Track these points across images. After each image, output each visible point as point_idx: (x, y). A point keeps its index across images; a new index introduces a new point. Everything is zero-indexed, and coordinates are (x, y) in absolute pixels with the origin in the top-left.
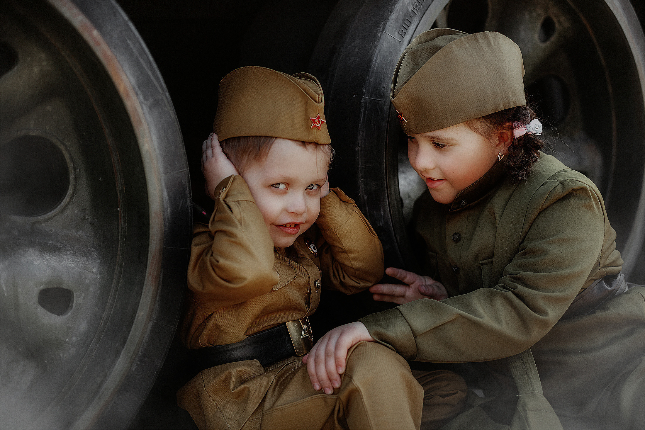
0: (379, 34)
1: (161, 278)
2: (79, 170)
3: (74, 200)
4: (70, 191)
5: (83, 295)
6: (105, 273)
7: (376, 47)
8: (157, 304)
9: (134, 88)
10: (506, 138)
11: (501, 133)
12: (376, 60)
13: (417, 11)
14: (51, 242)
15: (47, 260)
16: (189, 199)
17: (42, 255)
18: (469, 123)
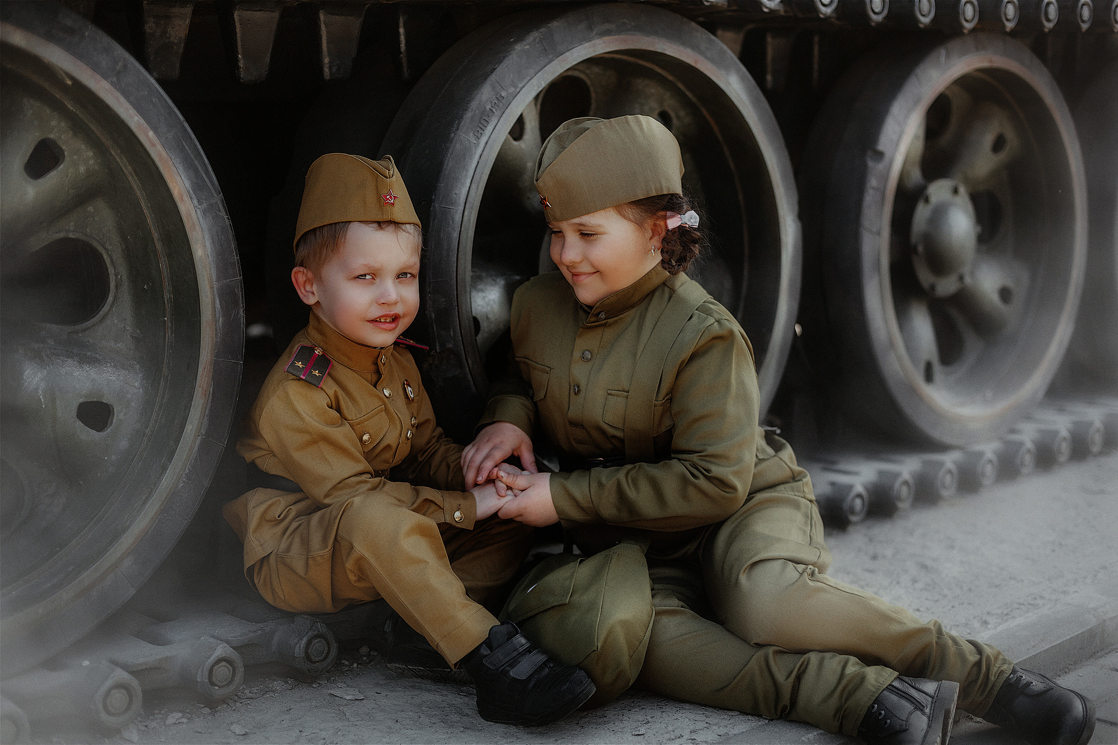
0: (453, 135)
1: (211, 392)
2: (121, 277)
3: (114, 309)
4: (110, 299)
5: (124, 410)
6: (148, 387)
7: (448, 149)
8: (206, 418)
9: (189, 192)
10: (659, 229)
11: (655, 225)
12: (448, 165)
13: (496, 110)
14: (90, 354)
15: (87, 371)
16: (242, 310)
17: (82, 366)
18: (619, 208)
